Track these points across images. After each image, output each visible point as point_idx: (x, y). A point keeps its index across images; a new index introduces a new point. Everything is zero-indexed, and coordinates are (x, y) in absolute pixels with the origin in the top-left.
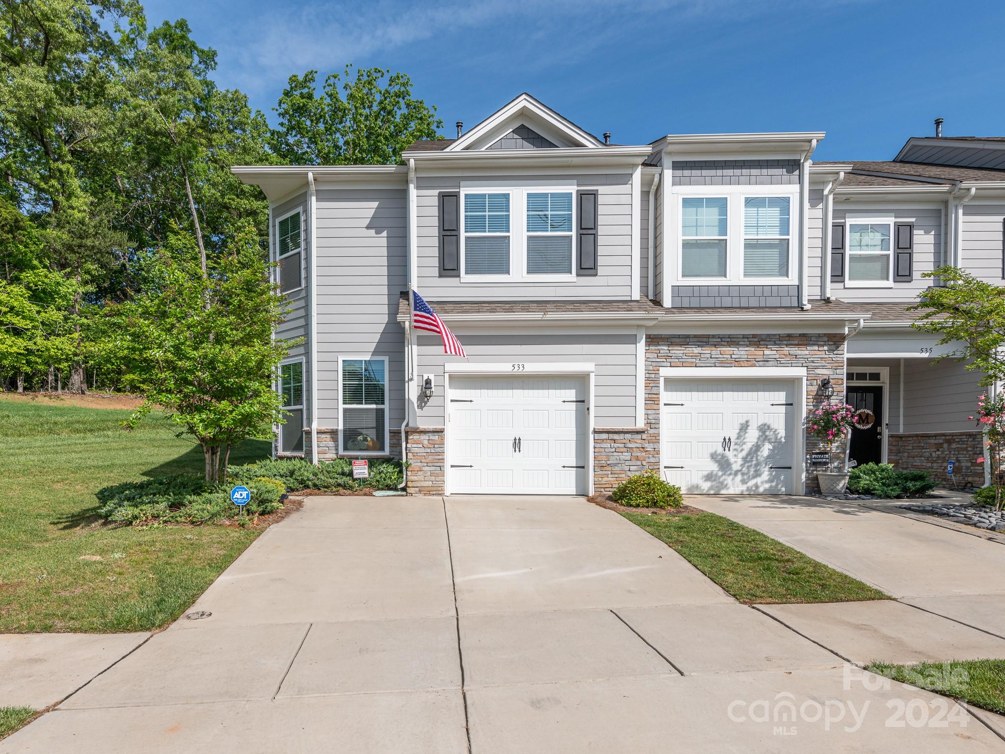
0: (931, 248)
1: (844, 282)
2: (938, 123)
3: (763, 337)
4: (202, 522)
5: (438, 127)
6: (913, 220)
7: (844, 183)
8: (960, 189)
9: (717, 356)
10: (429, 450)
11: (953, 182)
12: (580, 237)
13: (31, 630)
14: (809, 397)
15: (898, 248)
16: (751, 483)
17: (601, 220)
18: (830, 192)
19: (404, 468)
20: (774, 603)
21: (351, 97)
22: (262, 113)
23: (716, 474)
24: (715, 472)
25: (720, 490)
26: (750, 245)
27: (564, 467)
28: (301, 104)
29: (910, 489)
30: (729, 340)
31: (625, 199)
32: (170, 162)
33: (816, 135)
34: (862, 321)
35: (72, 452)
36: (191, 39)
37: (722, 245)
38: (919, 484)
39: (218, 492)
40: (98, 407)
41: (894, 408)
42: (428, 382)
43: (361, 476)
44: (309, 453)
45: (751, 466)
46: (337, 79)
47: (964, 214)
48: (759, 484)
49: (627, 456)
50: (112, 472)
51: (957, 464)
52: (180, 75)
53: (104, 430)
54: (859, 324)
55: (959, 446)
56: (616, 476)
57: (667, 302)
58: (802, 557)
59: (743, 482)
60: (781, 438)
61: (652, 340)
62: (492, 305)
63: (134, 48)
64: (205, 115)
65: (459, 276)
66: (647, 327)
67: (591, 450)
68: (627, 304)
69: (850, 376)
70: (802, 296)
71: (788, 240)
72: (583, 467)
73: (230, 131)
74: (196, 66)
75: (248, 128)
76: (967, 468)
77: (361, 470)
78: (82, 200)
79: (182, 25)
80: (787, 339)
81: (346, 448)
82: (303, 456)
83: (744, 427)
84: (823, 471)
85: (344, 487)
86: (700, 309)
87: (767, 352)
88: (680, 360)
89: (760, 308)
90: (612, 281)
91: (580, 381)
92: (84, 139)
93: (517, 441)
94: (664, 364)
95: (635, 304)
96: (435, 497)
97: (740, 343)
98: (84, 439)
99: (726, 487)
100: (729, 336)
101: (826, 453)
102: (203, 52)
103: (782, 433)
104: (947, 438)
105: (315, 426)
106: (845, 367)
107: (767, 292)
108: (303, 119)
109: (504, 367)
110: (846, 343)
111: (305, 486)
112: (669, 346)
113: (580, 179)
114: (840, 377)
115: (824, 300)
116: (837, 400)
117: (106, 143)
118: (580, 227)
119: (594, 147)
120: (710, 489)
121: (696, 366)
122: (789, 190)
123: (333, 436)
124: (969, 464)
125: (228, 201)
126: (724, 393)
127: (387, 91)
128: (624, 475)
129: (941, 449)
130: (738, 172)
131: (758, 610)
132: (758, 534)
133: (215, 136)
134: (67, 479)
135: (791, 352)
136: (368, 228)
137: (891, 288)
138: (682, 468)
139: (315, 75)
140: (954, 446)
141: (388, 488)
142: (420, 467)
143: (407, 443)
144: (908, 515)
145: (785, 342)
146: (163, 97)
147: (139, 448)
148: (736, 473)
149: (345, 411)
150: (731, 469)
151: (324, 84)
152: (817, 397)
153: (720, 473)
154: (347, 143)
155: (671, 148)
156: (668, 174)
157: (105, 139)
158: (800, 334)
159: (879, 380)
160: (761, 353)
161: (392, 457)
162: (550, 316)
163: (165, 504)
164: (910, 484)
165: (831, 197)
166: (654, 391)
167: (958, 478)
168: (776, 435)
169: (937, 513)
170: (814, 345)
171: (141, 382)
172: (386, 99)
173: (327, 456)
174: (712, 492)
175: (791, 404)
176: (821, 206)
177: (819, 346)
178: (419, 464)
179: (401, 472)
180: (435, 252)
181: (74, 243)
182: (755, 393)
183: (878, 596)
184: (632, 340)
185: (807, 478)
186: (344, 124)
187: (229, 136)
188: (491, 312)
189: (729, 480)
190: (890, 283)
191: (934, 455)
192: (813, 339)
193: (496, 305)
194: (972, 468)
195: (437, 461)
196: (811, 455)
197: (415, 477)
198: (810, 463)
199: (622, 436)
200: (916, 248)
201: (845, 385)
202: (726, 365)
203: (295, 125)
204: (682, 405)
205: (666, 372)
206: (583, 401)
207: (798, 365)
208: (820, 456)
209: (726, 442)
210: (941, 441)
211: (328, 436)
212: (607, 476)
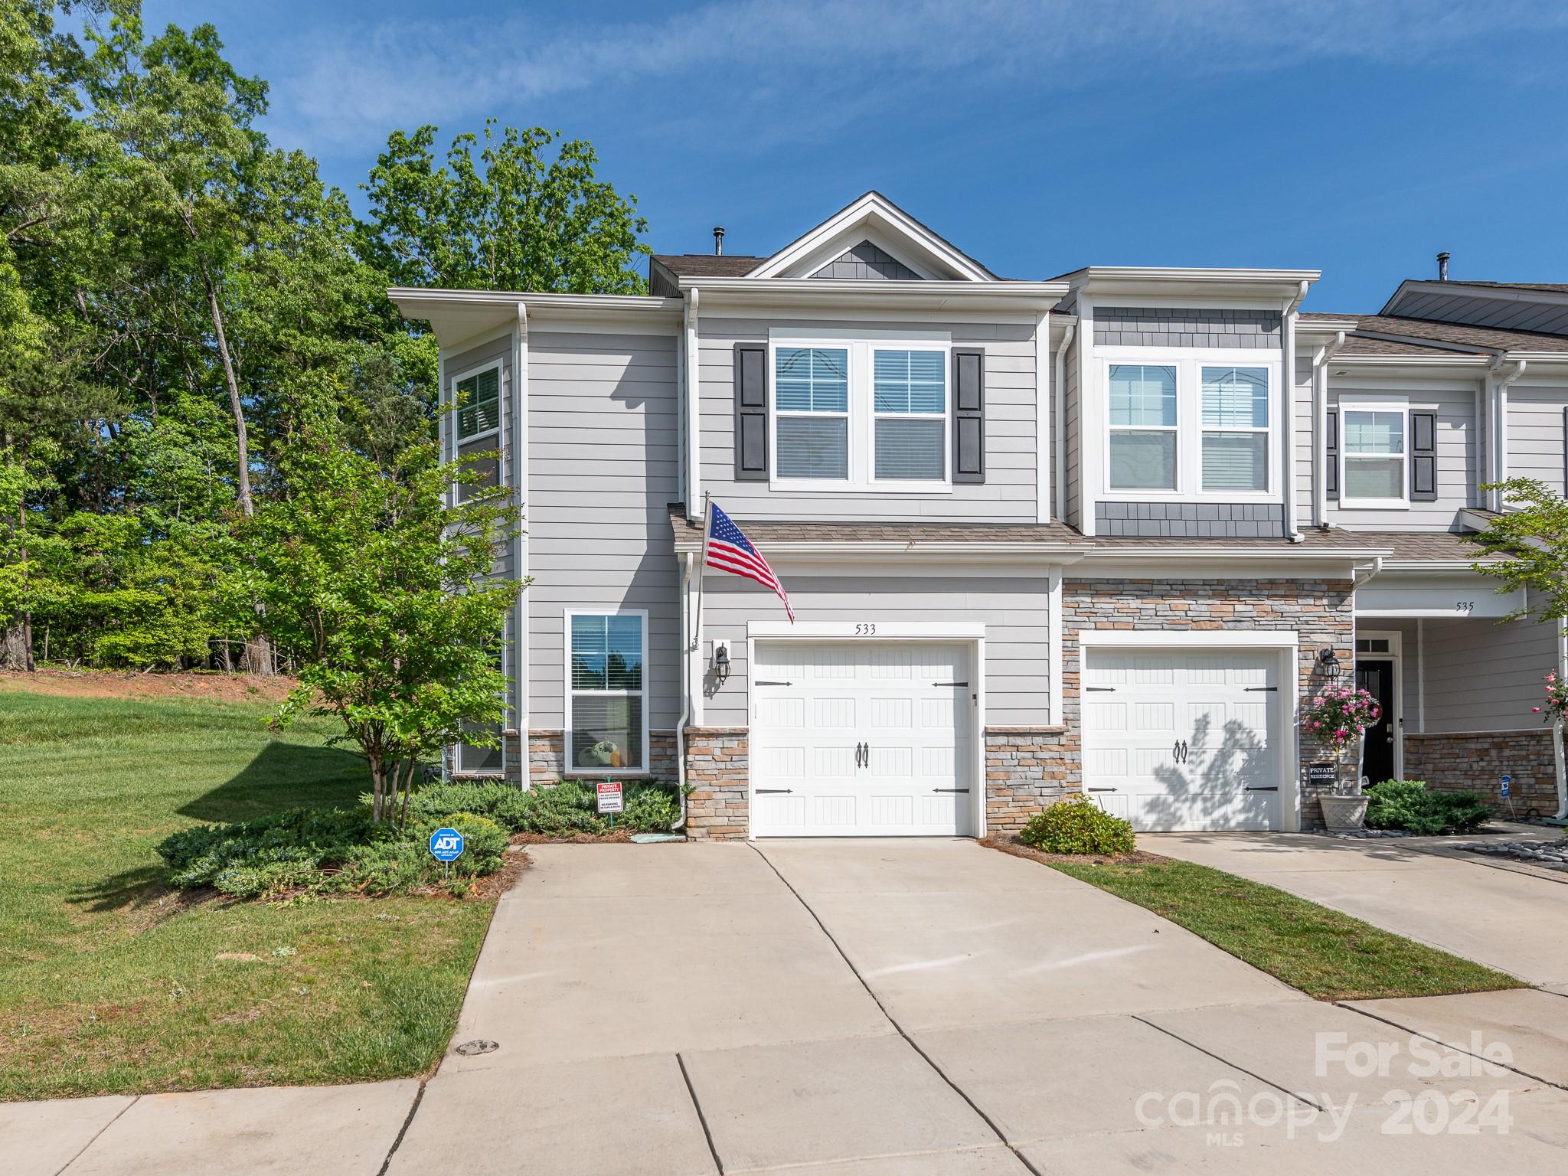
0: (1462, 451)
1: (1338, 499)
2: (1442, 259)
3: (1234, 584)
4: (386, 893)
5: (639, 230)
6: (1435, 407)
7: (1344, 349)
8: (1505, 362)
9: (1166, 613)
10: (722, 765)
11: (1493, 351)
12: (957, 422)
13: (202, 1084)
14: (1303, 677)
15: (1416, 449)
16: (1217, 814)
17: (989, 396)
18: (1323, 362)
19: (682, 795)
20: (1365, 998)
21: (495, 174)
22: (341, 192)
23: (1165, 800)
24: (1162, 797)
25: (1171, 825)
26: (1210, 441)
27: (937, 790)
28: (411, 181)
29: (1458, 820)
30: (1183, 587)
31: (1027, 364)
32: (185, 268)
33: (1307, 277)
34: (1380, 560)
35: (45, 774)
36: (223, 59)
37: (1169, 440)
38: (1470, 812)
39: (399, 840)
40: (66, 694)
41: (1410, 695)
42: (721, 652)
43: (610, 810)
44: (515, 771)
45: (1216, 786)
46: (471, 142)
47: (1509, 400)
48: (1230, 815)
49: (1036, 771)
50: (126, 808)
51: (1513, 781)
52: (211, 121)
53: (87, 734)
54: (1376, 565)
55: (1516, 753)
56: (1021, 804)
57: (1089, 527)
58: (1365, 927)
59: (1206, 812)
60: (1259, 742)
61: (1072, 587)
62: (823, 528)
63: (121, 69)
64: (244, 191)
65: (767, 480)
66: (1065, 567)
67: (982, 763)
68: (1031, 530)
69: (1362, 646)
70: (1289, 521)
71: (1267, 433)
72: (967, 791)
73: (288, 220)
74: (232, 107)
75: (318, 217)
76: (1530, 786)
77: (610, 800)
78: (31, 329)
79: (206, 34)
80: (1269, 586)
81: (576, 764)
82: (503, 777)
83: (1202, 725)
84: (1326, 793)
85: (583, 828)
86: (1139, 539)
87: (1239, 607)
88: (1110, 619)
89: (1227, 538)
90: (1008, 492)
91: (961, 652)
92: (39, 221)
93: (863, 749)
94: (1086, 625)
95: (1045, 529)
96: (733, 843)
97: (1200, 593)
98: (58, 750)
99: (1179, 820)
100: (1184, 582)
101: (1330, 766)
102: (244, 83)
103: (1261, 735)
104: (1495, 740)
105: (526, 726)
106: (1354, 630)
107: (1237, 513)
108: (412, 205)
109: (843, 629)
110: (1354, 593)
111: (516, 828)
112: (1092, 596)
113: (957, 331)
114: (1347, 646)
115: (1318, 527)
116: (1344, 683)
117: (78, 231)
118: (958, 406)
119: (981, 281)
120: (1156, 824)
121: (1134, 629)
122: (1266, 357)
123: (555, 742)
124: (1532, 781)
125: (284, 339)
126: (1176, 671)
127: (556, 168)
128: (1032, 803)
129: (1486, 758)
130: (1191, 327)
131: (1349, 1008)
132: (1279, 892)
133: (262, 227)
134: (54, 823)
135: (1275, 608)
136: (614, 397)
137: (1407, 510)
138: (1114, 790)
139: (433, 134)
140: (1507, 753)
141: (656, 829)
142: (708, 794)
143: (686, 753)
144: (1475, 860)
145: (1266, 592)
146: (180, 156)
147: (160, 767)
148: (1194, 799)
149: (576, 700)
150: (1187, 791)
151: (450, 150)
152: (1315, 677)
153: (1171, 799)
154: (484, 249)
155: (1094, 287)
156: (1087, 326)
157: (74, 224)
158: (1287, 580)
159: (1387, 651)
160: (1231, 608)
161: (654, 776)
162: (920, 547)
163: (310, 862)
164: (1457, 812)
165: (1324, 370)
166: (1072, 667)
167: (1515, 802)
168: (1252, 739)
169: (1518, 856)
170: (1307, 596)
171: (129, 650)
172: (554, 180)
173: (545, 776)
174: (1159, 829)
175: (1275, 689)
176: (1309, 383)
177: (1315, 598)
178: (708, 788)
179: (676, 801)
180: (729, 440)
181: (23, 403)
182: (1221, 672)
183: (1507, 983)
184: (1042, 586)
185: (1303, 805)
186: (481, 218)
187: (287, 229)
188: (824, 540)
189: (1184, 810)
190: (1405, 502)
191: (1475, 767)
192: (1306, 587)
193: (829, 528)
194: (1537, 786)
195: (736, 782)
196: (1307, 769)
197: (701, 811)
198: (1307, 781)
199: (1028, 740)
200: (1440, 450)
201: (1354, 659)
202: (1179, 627)
203: (399, 215)
204: (1112, 690)
205: (1089, 637)
206: (966, 684)
207: (1285, 627)
208: (1320, 770)
209: (1180, 750)
210: (1486, 746)
211: (547, 743)
212: (1007, 804)
